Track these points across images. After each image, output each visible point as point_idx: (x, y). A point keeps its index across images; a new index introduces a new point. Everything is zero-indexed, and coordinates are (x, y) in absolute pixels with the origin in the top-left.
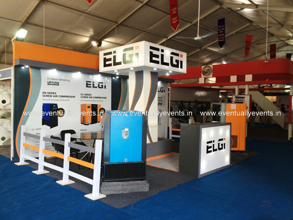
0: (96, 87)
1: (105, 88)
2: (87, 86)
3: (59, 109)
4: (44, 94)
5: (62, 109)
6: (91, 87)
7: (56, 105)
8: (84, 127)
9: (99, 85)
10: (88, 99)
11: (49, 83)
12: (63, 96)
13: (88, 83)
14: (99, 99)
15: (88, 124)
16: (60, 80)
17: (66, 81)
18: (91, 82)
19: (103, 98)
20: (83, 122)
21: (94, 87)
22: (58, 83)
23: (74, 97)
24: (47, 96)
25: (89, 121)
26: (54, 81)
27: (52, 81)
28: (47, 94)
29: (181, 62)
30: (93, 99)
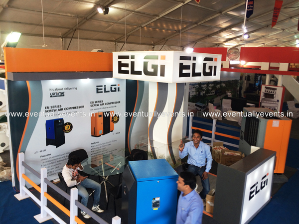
0: (109, 91)
1: (119, 91)
2: (98, 92)
3: (66, 124)
4: (47, 110)
5: (69, 124)
6: (102, 92)
7: (62, 120)
8: (95, 139)
9: (111, 88)
10: (100, 107)
11: (52, 95)
12: (69, 108)
13: (99, 88)
14: (112, 105)
15: (100, 136)
16: (66, 89)
17: (73, 90)
18: (102, 86)
19: (117, 103)
20: (94, 134)
21: (105, 91)
22: (63, 93)
23: (83, 107)
24: (50, 111)
25: (101, 131)
26: (58, 92)
27: (56, 91)
28: (50, 109)
29: (215, 67)
30: (104, 106)
